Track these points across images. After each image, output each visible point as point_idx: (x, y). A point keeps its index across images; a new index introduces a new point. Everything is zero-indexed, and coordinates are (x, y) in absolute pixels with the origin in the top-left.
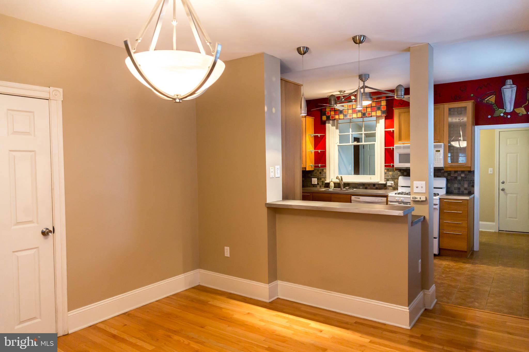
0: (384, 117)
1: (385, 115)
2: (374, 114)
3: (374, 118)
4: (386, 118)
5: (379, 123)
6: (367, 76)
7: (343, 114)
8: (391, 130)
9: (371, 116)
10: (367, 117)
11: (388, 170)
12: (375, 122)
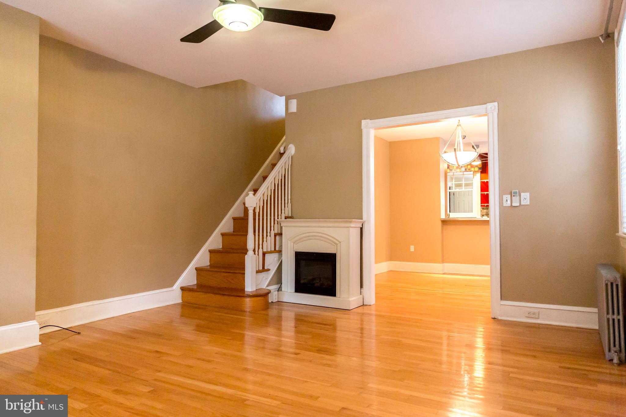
0: (480, 172)
1: (481, 170)
2: (473, 169)
3: (472, 173)
4: (482, 172)
5: (476, 175)
6: (478, 146)
7: (450, 169)
8: (486, 181)
9: (471, 171)
10: (467, 171)
11: (483, 209)
12: (472, 175)
